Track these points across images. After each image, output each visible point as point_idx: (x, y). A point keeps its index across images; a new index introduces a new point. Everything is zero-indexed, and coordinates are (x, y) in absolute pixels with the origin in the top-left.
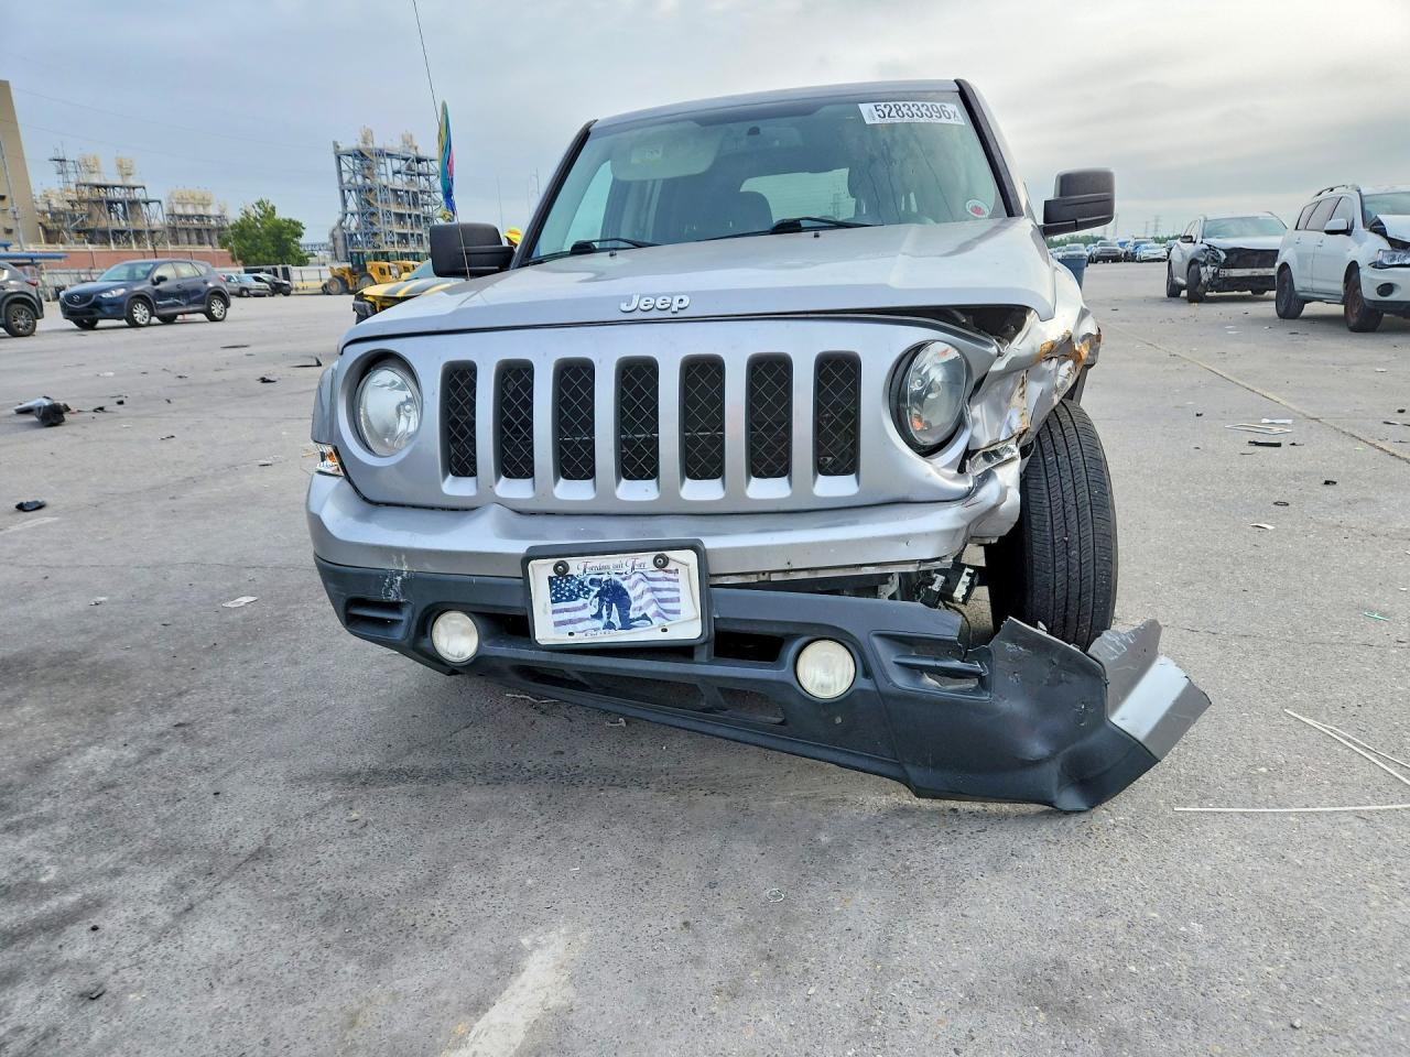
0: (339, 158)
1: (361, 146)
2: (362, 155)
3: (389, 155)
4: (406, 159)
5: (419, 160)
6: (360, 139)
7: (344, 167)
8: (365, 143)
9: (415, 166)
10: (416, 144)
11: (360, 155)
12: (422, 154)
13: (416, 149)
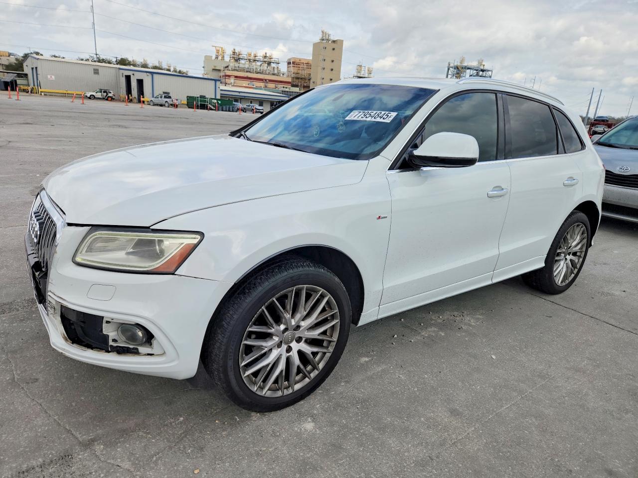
0: (449, 69)
1: (459, 64)
2: (458, 68)
3: (468, 68)
4: (477, 70)
5: (483, 71)
6: (459, 61)
7: (450, 73)
8: (461, 63)
9: (481, 73)
10: (483, 63)
11: (457, 68)
12: (486, 68)
13: (484, 66)
